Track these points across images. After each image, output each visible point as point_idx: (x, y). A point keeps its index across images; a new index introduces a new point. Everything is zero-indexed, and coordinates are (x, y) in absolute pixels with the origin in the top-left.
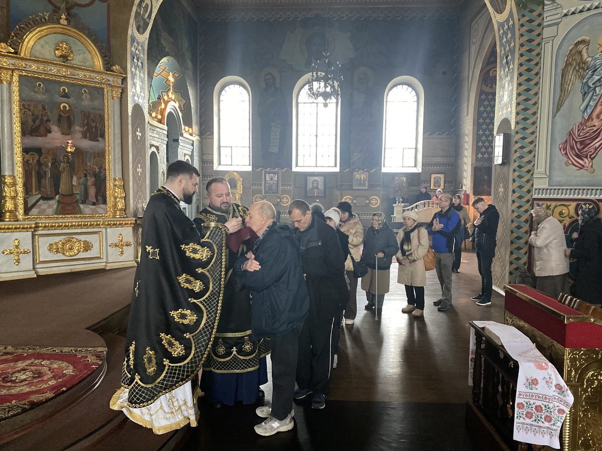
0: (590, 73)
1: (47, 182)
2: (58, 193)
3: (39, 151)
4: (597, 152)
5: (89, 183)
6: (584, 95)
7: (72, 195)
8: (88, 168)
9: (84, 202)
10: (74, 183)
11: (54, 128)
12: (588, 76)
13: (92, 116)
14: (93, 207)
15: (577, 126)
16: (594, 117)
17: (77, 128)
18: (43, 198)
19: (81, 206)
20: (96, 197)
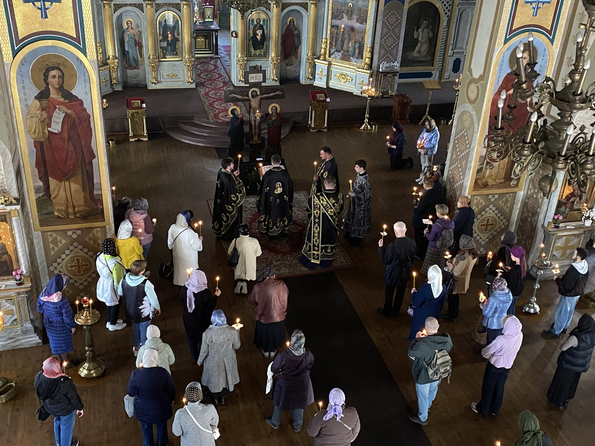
1: (339, 42)
2: (342, 49)
3: (337, 27)
5: (356, 47)
7: (348, 51)
8: (356, 39)
9: (353, 56)
10: (350, 46)
11: (345, 16)
13: (362, 11)
14: (356, 59)
17: (355, 17)
18: (336, 51)
19: (351, 58)
20: (359, 55)
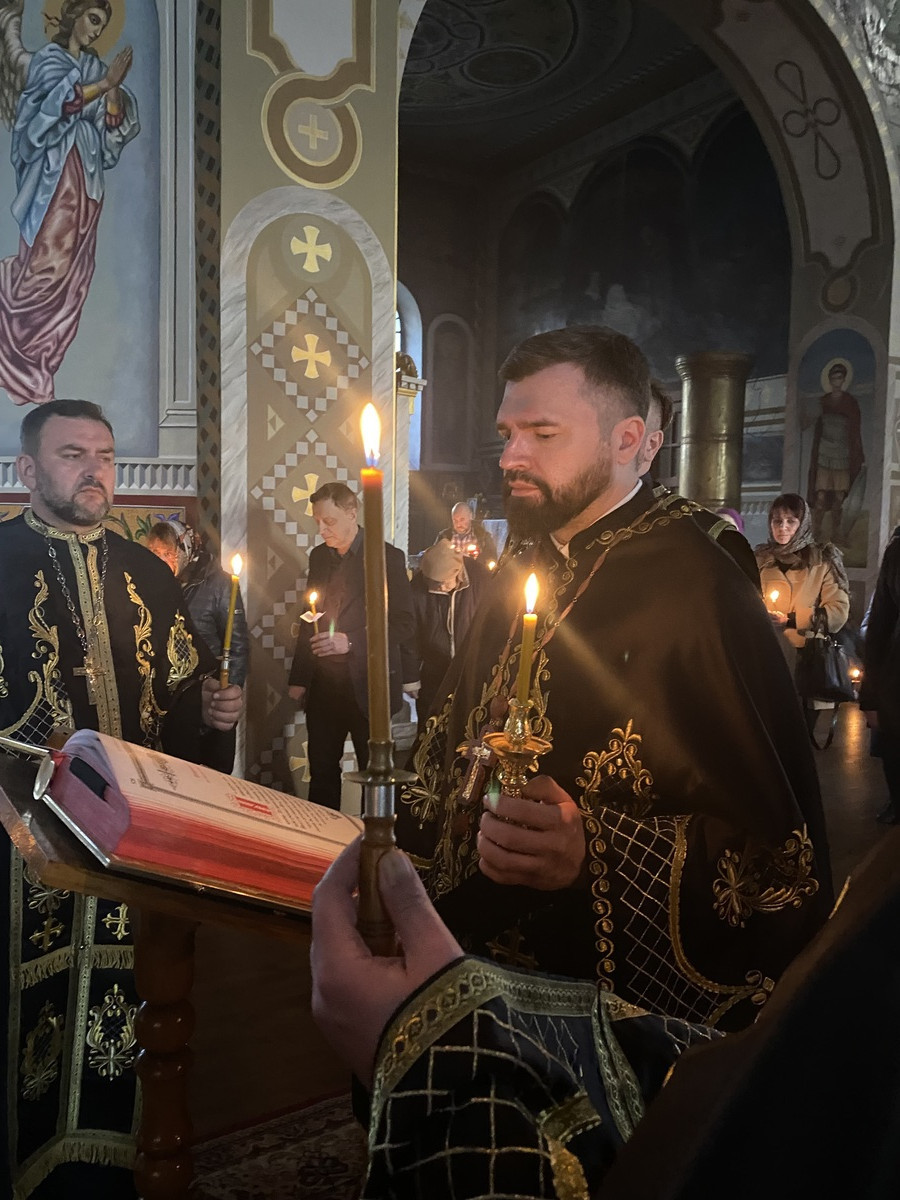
0: (30, 101)
4: (61, 351)
6: (20, 171)
12: (26, 112)
15: (9, 267)
16: (49, 242)
